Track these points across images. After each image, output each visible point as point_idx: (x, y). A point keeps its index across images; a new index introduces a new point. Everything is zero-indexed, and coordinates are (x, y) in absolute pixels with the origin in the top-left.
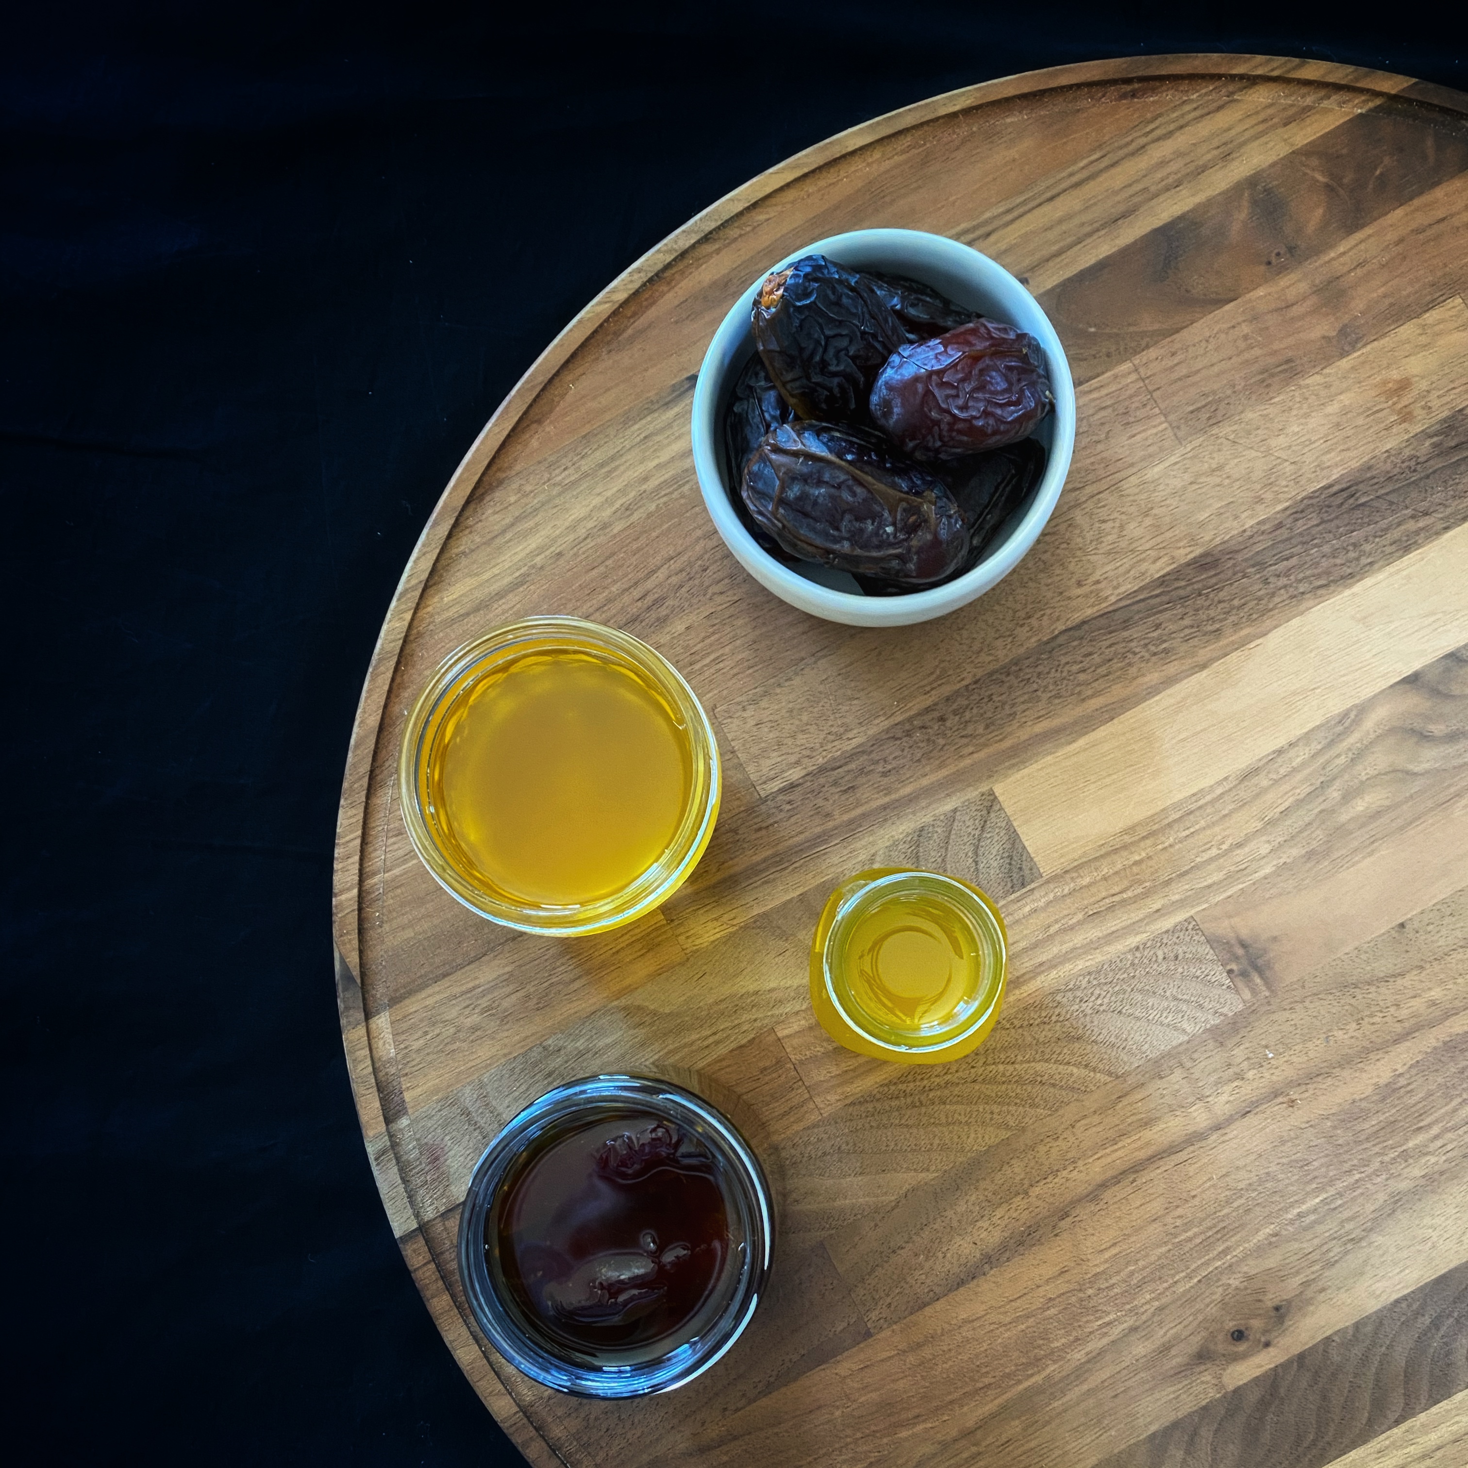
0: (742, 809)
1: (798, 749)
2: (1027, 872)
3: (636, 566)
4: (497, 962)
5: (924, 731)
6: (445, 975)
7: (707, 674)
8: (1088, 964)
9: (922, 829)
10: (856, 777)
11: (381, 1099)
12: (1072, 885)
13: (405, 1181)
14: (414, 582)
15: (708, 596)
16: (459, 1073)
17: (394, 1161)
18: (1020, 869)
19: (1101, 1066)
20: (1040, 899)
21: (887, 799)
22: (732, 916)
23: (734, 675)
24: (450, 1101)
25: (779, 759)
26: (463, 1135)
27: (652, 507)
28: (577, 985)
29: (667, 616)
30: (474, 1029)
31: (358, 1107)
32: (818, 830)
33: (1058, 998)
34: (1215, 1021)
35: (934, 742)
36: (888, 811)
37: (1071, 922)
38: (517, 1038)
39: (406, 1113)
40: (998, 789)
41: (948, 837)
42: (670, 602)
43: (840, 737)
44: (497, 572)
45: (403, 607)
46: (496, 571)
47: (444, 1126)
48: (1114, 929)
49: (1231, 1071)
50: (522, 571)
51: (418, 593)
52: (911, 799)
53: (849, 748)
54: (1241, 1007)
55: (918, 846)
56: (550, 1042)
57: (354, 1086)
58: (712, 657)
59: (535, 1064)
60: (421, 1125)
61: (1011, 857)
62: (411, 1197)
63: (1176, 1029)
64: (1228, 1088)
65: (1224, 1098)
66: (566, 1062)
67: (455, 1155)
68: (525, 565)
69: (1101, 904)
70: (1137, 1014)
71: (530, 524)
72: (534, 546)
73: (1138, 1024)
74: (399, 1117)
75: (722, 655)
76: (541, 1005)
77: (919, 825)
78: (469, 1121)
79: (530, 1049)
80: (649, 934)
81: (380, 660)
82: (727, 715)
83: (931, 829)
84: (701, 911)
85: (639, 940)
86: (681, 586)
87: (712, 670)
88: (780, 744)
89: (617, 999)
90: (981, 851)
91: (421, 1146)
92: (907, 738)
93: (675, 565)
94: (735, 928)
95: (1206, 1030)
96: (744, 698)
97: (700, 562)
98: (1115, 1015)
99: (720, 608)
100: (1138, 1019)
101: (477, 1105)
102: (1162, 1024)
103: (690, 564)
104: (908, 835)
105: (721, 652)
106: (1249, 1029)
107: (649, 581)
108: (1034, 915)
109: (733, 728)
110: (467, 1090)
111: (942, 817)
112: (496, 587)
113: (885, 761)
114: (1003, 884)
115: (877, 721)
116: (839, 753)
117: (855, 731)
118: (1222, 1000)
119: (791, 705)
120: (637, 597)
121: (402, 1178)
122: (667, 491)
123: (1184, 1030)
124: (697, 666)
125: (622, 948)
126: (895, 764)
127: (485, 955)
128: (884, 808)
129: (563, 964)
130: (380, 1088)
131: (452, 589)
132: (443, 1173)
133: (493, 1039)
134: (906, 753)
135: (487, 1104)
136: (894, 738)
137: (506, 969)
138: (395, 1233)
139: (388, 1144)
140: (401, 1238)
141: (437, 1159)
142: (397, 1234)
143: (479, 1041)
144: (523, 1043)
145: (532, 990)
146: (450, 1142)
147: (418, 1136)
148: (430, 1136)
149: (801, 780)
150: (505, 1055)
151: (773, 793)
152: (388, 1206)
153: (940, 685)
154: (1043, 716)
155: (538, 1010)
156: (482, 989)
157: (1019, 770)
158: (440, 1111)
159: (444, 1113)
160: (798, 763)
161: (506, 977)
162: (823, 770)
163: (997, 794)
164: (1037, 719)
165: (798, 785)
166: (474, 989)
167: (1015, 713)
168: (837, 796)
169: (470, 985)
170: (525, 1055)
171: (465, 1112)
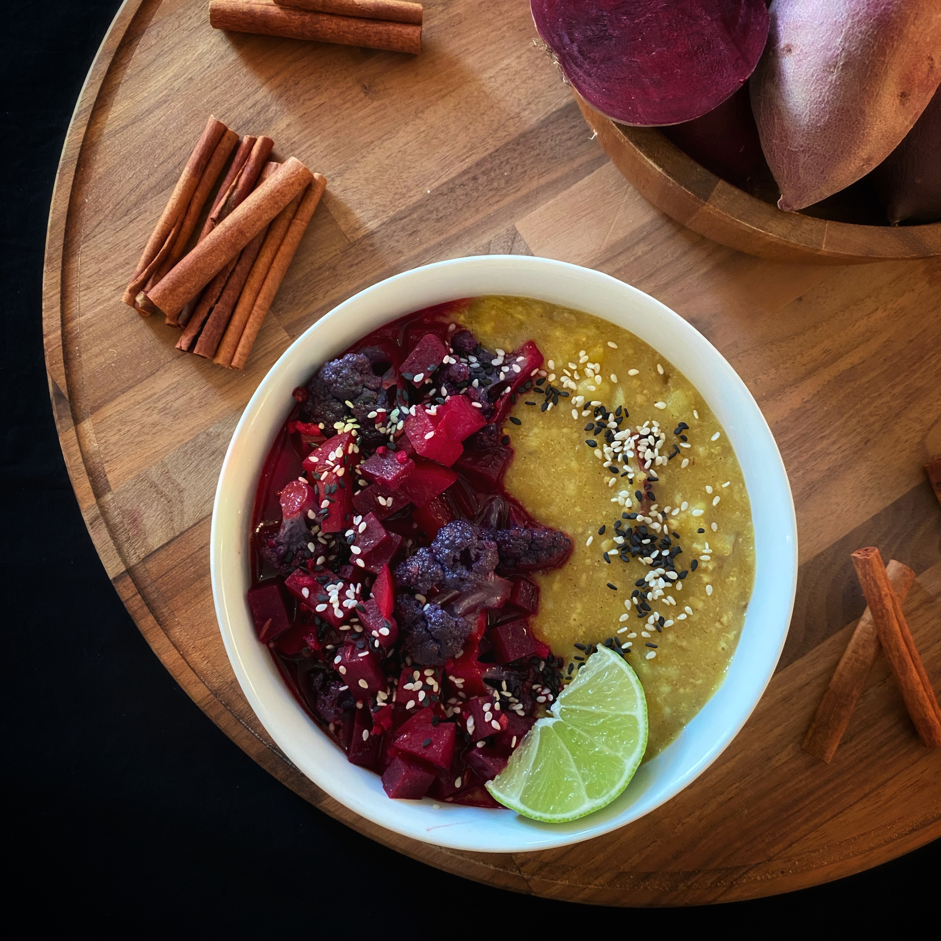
1: (374, 206)
3: (247, 84)
4: (167, 375)
6: (130, 387)
11: (90, 481)
13: (113, 538)
14: (86, 105)
16: (146, 457)
17: (104, 525)
21: (441, 239)
23: (324, 157)
24: (141, 478)
26: (153, 501)
30: (155, 424)
31: (74, 487)
35: (471, 194)
36: (442, 247)
38: (187, 429)
39: (110, 490)
40: (519, 225)
43: (403, 195)
45: (79, 124)
46: (145, 94)
47: (139, 497)
50: (164, 93)
56: (211, 430)
57: (70, 472)
59: (201, 447)
60: (121, 497)
62: (119, 549)
67: (148, 517)
68: (166, 89)
71: (166, 60)
72: (171, 74)
74: (106, 493)
75: (314, 143)
76: (203, 404)
78: (157, 491)
79: (197, 436)
85: (270, 352)
88: (361, 204)
91: (123, 512)
101: (162, 479)
105: (312, 141)
110: (154, 469)
111: (481, 249)
113: (438, 211)
120: (250, 105)
121: (111, 536)
127: (158, 370)
128: (439, 245)
130: (89, 474)
131: (114, 109)
132: (141, 530)
133: (169, 430)
134: (451, 204)
135: (169, 478)
136: (442, 194)
137: (174, 380)
138: (109, 576)
139: (99, 512)
140: (114, 579)
141: (135, 520)
142: (111, 576)
143: (159, 433)
144: (191, 432)
145: (195, 394)
146: (144, 507)
147: (120, 505)
148: (129, 505)
149: (379, 229)
150: (179, 442)
151: (358, 239)
152: (102, 557)
153: (471, 155)
154: (545, 172)
155: (200, 407)
156: (158, 395)
157: (531, 212)
158: (134, 485)
159: (137, 487)
160: (375, 216)
161: (175, 385)
162: (394, 220)
163: (518, 229)
164: (541, 175)
165: (375, 233)
166: (152, 395)
167: (526, 171)
168: (406, 238)
169: (149, 393)
170: (193, 440)
171: (153, 485)
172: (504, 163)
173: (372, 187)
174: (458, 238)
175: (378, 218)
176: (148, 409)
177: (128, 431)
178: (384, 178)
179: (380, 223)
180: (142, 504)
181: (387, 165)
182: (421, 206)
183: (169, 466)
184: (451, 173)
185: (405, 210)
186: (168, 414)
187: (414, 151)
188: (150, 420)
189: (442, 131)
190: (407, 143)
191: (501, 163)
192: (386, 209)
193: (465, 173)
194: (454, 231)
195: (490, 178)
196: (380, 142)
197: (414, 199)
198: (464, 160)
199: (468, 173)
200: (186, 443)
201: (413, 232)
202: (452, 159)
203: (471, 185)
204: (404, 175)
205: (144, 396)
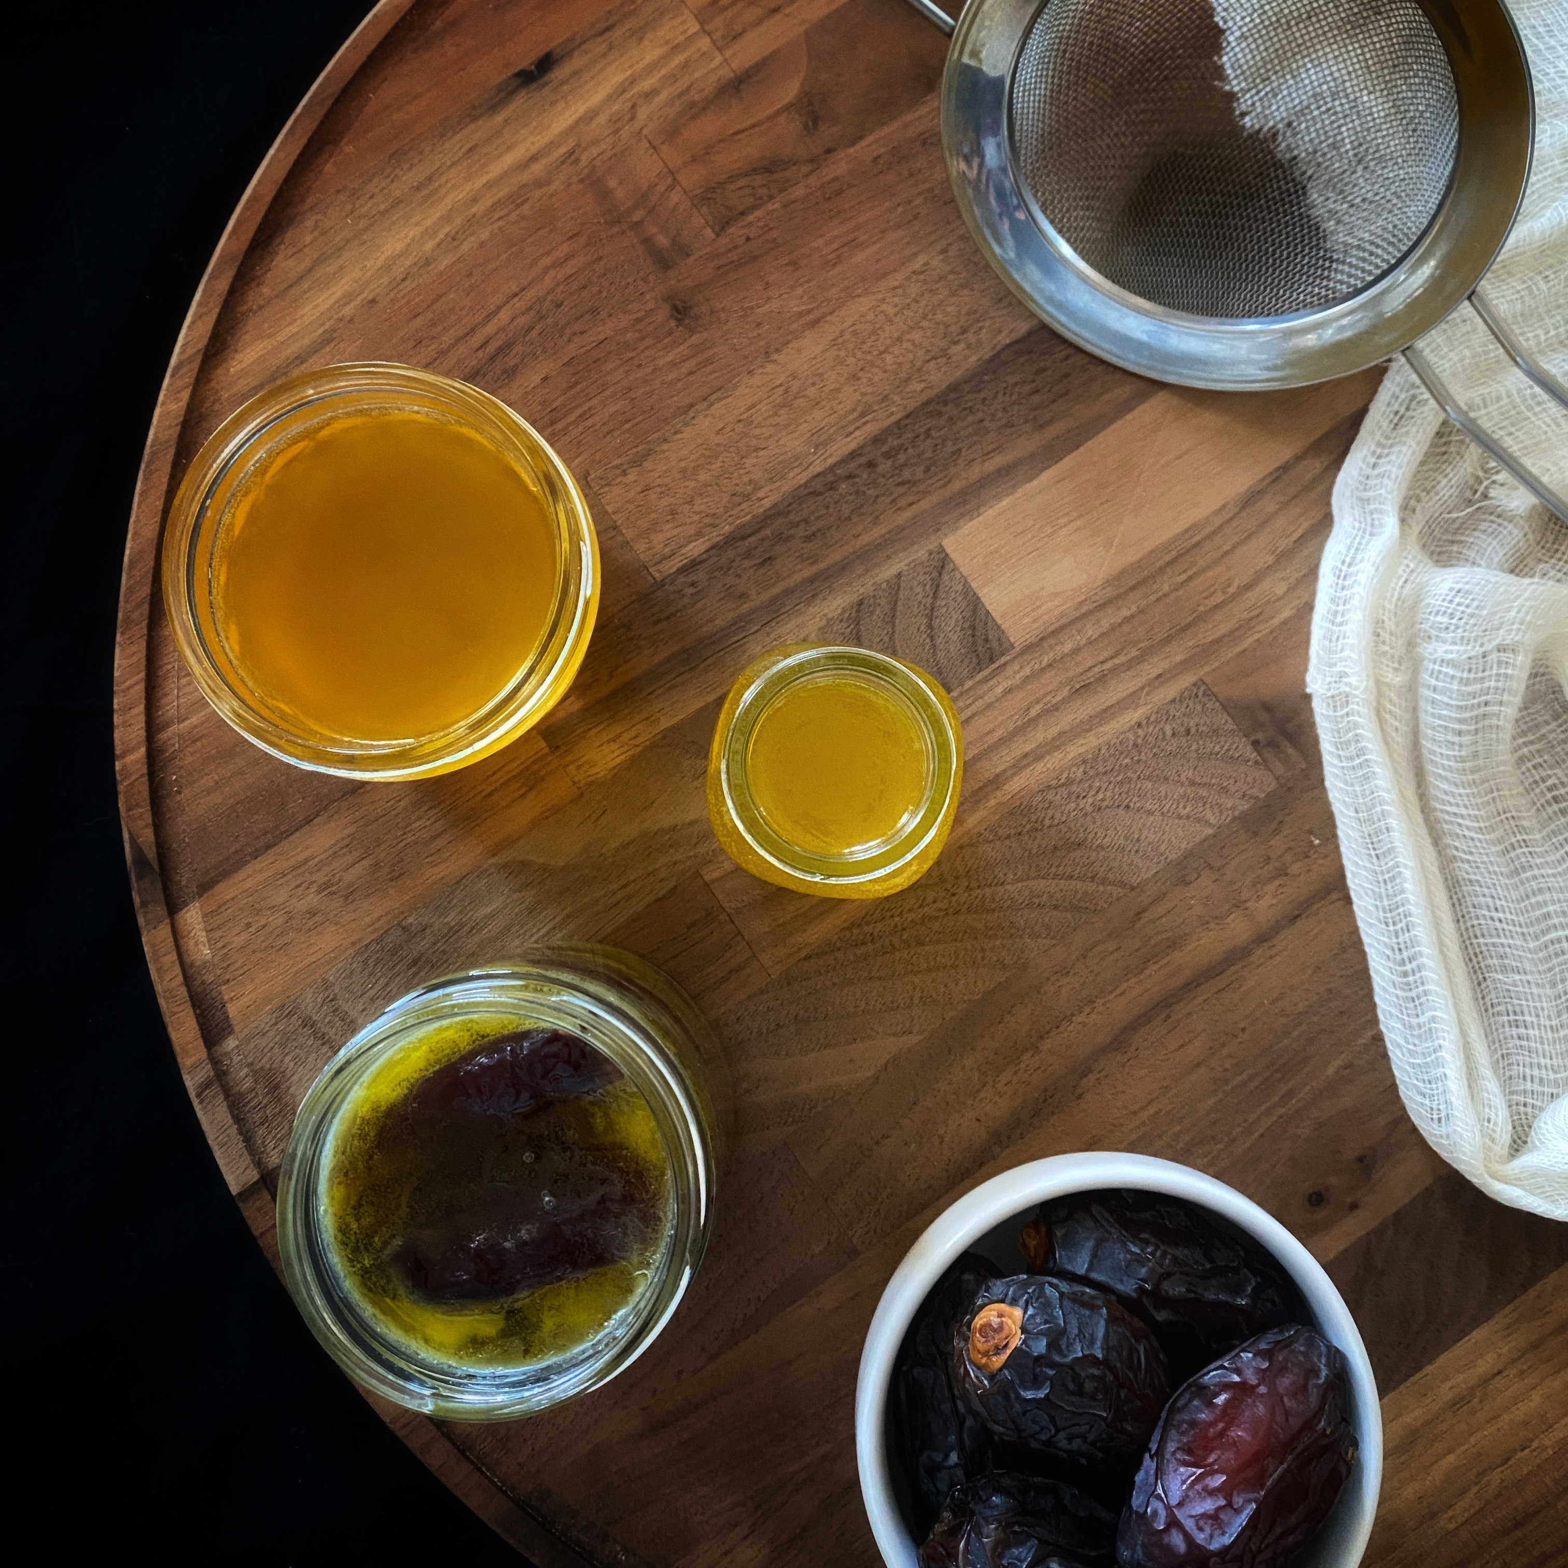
0: (634, 597)
1: (696, 518)
2: (995, 644)
3: (471, 309)
4: (333, 824)
5: (851, 481)
6: (269, 847)
7: (574, 433)
8: (1082, 750)
9: (860, 603)
10: (772, 545)
11: (197, 1017)
12: (1051, 654)
13: (239, 1120)
14: (190, 351)
15: (565, 338)
16: (297, 972)
17: (221, 1097)
18: (986, 640)
19: (1111, 876)
20: (1014, 674)
21: (813, 570)
22: (633, 734)
23: (608, 433)
24: (287, 1010)
25: (675, 532)
26: (308, 1054)
27: (485, 235)
28: (440, 843)
29: (516, 366)
30: (312, 913)
31: (170, 1029)
32: (731, 616)
33: (1050, 796)
34: (1244, 806)
35: (864, 492)
36: (817, 584)
37: (1054, 701)
38: (367, 919)
39: (231, 1032)
40: (950, 544)
41: (894, 609)
42: (518, 349)
43: (747, 497)
44: (295, 330)
45: (180, 383)
46: (293, 329)
47: (283, 1045)
48: (1108, 703)
49: (1270, 867)
50: (326, 327)
51: (196, 365)
52: (842, 568)
53: (761, 510)
54: (1274, 785)
55: (858, 624)
56: (411, 920)
57: (162, 1002)
58: (579, 411)
59: (394, 952)
60: (252, 1045)
61: (973, 628)
62: (248, 1139)
63: (1199, 820)
64: (1270, 888)
65: (1266, 902)
66: (435, 944)
67: (300, 1080)
68: (330, 319)
69: (1090, 674)
70: (1148, 806)
71: (331, 269)
72: (339, 294)
73: (1151, 819)
74: (224, 1038)
75: (590, 409)
76: (397, 874)
77: (855, 598)
78: (314, 1033)
79: (386, 932)
80: (527, 768)
81: (154, 454)
82: (603, 482)
83: (872, 601)
84: (592, 733)
85: (514, 777)
86: (531, 329)
87: (580, 428)
88: (673, 513)
89: (494, 855)
90: (936, 622)
91: (255, 1072)
92: (832, 492)
93: (519, 304)
94: (638, 749)
95: (1235, 819)
96: (624, 459)
97: (550, 298)
98: (1121, 811)
99: (583, 350)
100: (1150, 813)
101: (323, 1012)
102: (1180, 817)
103: (540, 300)
104: (844, 611)
105: (587, 405)
106: (1286, 811)
107: (490, 324)
108: (1009, 696)
109: (613, 497)
110: (309, 993)
111: (884, 586)
112: (293, 349)
113: (807, 523)
114: (966, 661)
115: (791, 475)
116: (748, 517)
117: (766, 489)
118: (1249, 779)
119: (683, 464)
120: (476, 346)
121: (233, 1116)
122: (502, 213)
123: (1207, 821)
124: (560, 425)
125: (496, 790)
126: (820, 524)
127: (317, 815)
128: (812, 580)
129: (420, 818)
130: (195, 1005)
131: (239, 356)
132: (286, 1105)
133: (337, 924)
134: (831, 510)
135: (336, 1010)
136: (815, 494)
137: (346, 832)
138: (231, 1188)
139: (212, 1074)
140: (240, 1194)
141: (277, 1087)
142: (234, 1189)
143: (319, 929)
144: (377, 926)
145: (383, 855)
146: (292, 1064)
147: (250, 1060)
148: (266, 1059)
149: (704, 556)
150: (353, 944)
151: (670, 575)
152: (218, 1154)
153: (864, 424)
154: (994, 450)
155: (391, 880)
156: (316, 860)
157: (971, 520)
158: (275, 1024)
159: (281, 1026)
160: (699, 534)
161: (346, 842)
162: (731, 540)
163: (949, 551)
164: (987, 455)
165: (701, 562)
166: (306, 861)
167: (960, 450)
168: (751, 571)
169: (301, 857)
170: (378, 941)
171: (308, 1023)
172: (922, 437)
173: (692, 484)
174: (844, 568)
175: (703, 536)
176: (297, 887)
177: (264, 927)
178: (714, 467)
179: (708, 545)
180: (289, 1058)
181: (718, 445)
182: (779, 514)
183: (337, 989)
184: (831, 455)
185: (749, 522)
186: (334, 893)
187: (765, 419)
188: (302, 905)
189: (814, 384)
190: (753, 406)
191: (917, 436)
192: (718, 521)
193: (853, 455)
194: (835, 556)
195: (898, 463)
196: (706, 404)
197: (767, 503)
198: (851, 433)
199: (860, 455)
200: (367, 946)
201: (765, 561)
202: (832, 431)
203: (865, 476)
204: (749, 462)
205: (292, 862)
